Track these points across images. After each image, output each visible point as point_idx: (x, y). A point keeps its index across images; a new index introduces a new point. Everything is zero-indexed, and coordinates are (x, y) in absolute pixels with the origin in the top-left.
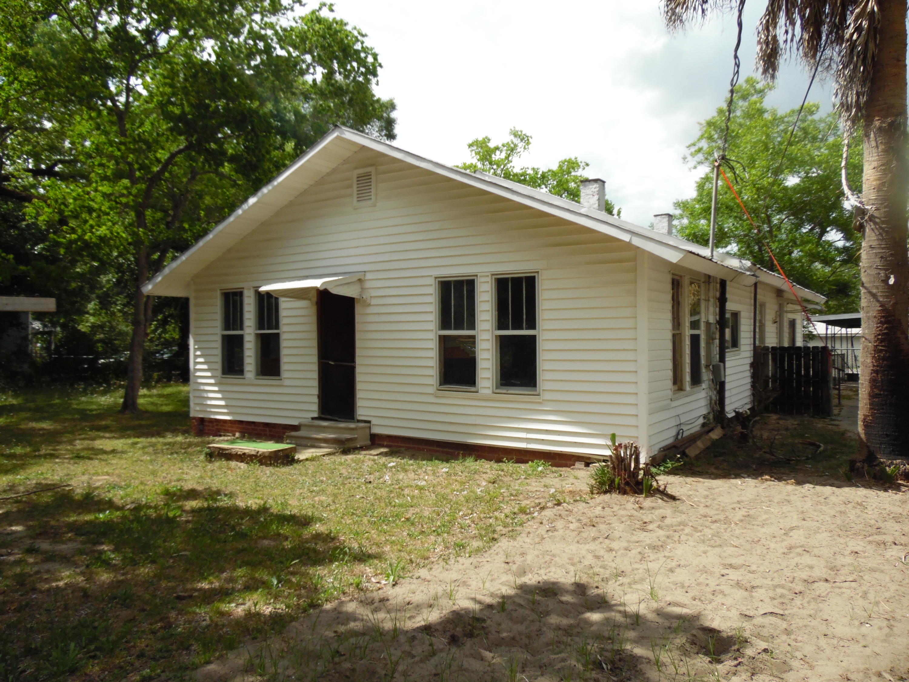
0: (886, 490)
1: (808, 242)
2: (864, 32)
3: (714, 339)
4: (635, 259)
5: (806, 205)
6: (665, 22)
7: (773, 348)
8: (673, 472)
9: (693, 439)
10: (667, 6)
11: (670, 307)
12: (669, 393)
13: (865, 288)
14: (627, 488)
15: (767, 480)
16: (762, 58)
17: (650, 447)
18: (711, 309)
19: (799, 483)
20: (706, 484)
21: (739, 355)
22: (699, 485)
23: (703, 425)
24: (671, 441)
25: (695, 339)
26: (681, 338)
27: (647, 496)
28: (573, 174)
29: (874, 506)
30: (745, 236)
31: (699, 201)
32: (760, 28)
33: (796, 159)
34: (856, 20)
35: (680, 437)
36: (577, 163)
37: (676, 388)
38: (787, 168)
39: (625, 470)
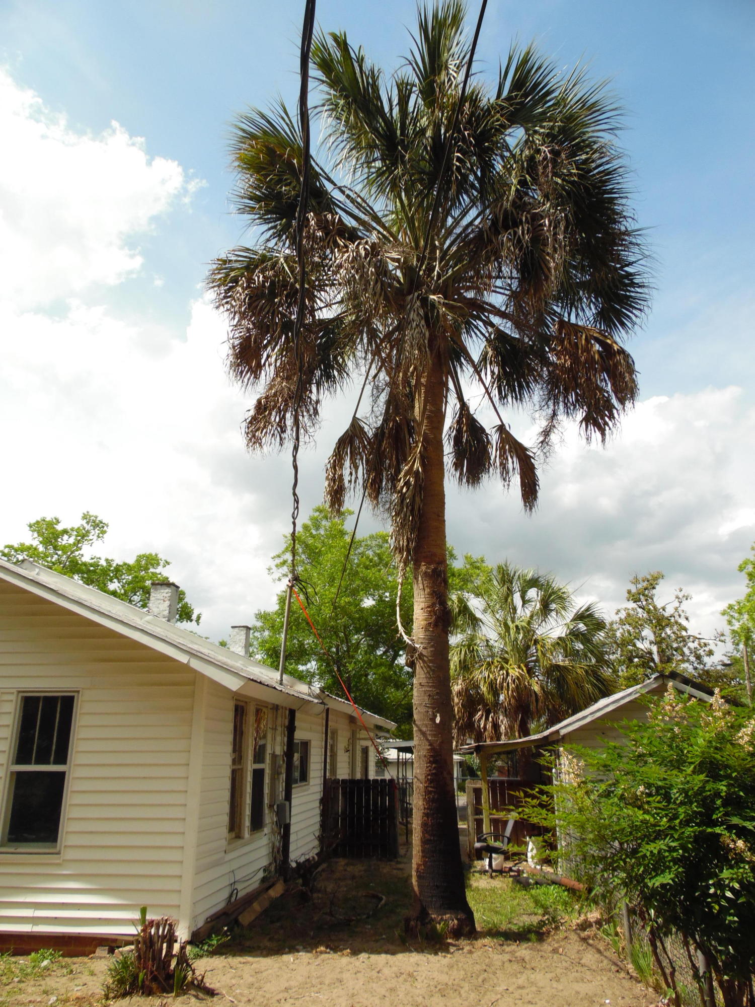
0: (436, 954)
1: (381, 665)
2: (411, 487)
3: (279, 774)
4: (193, 683)
5: (380, 627)
6: (245, 442)
7: (342, 780)
8: (218, 951)
9: (250, 899)
10: (248, 428)
11: (230, 738)
12: (223, 843)
13: (417, 726)
14: (154, 985)
15: (321, 952)
16: (330, 493)
17: (194, 918)
18: (279, 739)
19: (355, 952)
20: (254, 966)
21: (307, 790)
22: (247, 968)
23: (263, 880)
24: (221, 906)
25: (258, 775)
26: (242, 775)
27: (177, 995)
28: (152, 570)
29: (424, 976)
30: (324, 654)
31: (280, 613)
32: (329, 466)
33: (370, 581)
34: (405, 476)
35: (233, 899)
36: (158, 560)
37: (233, 835)
38: (362, 590)
39: (154, 959)
